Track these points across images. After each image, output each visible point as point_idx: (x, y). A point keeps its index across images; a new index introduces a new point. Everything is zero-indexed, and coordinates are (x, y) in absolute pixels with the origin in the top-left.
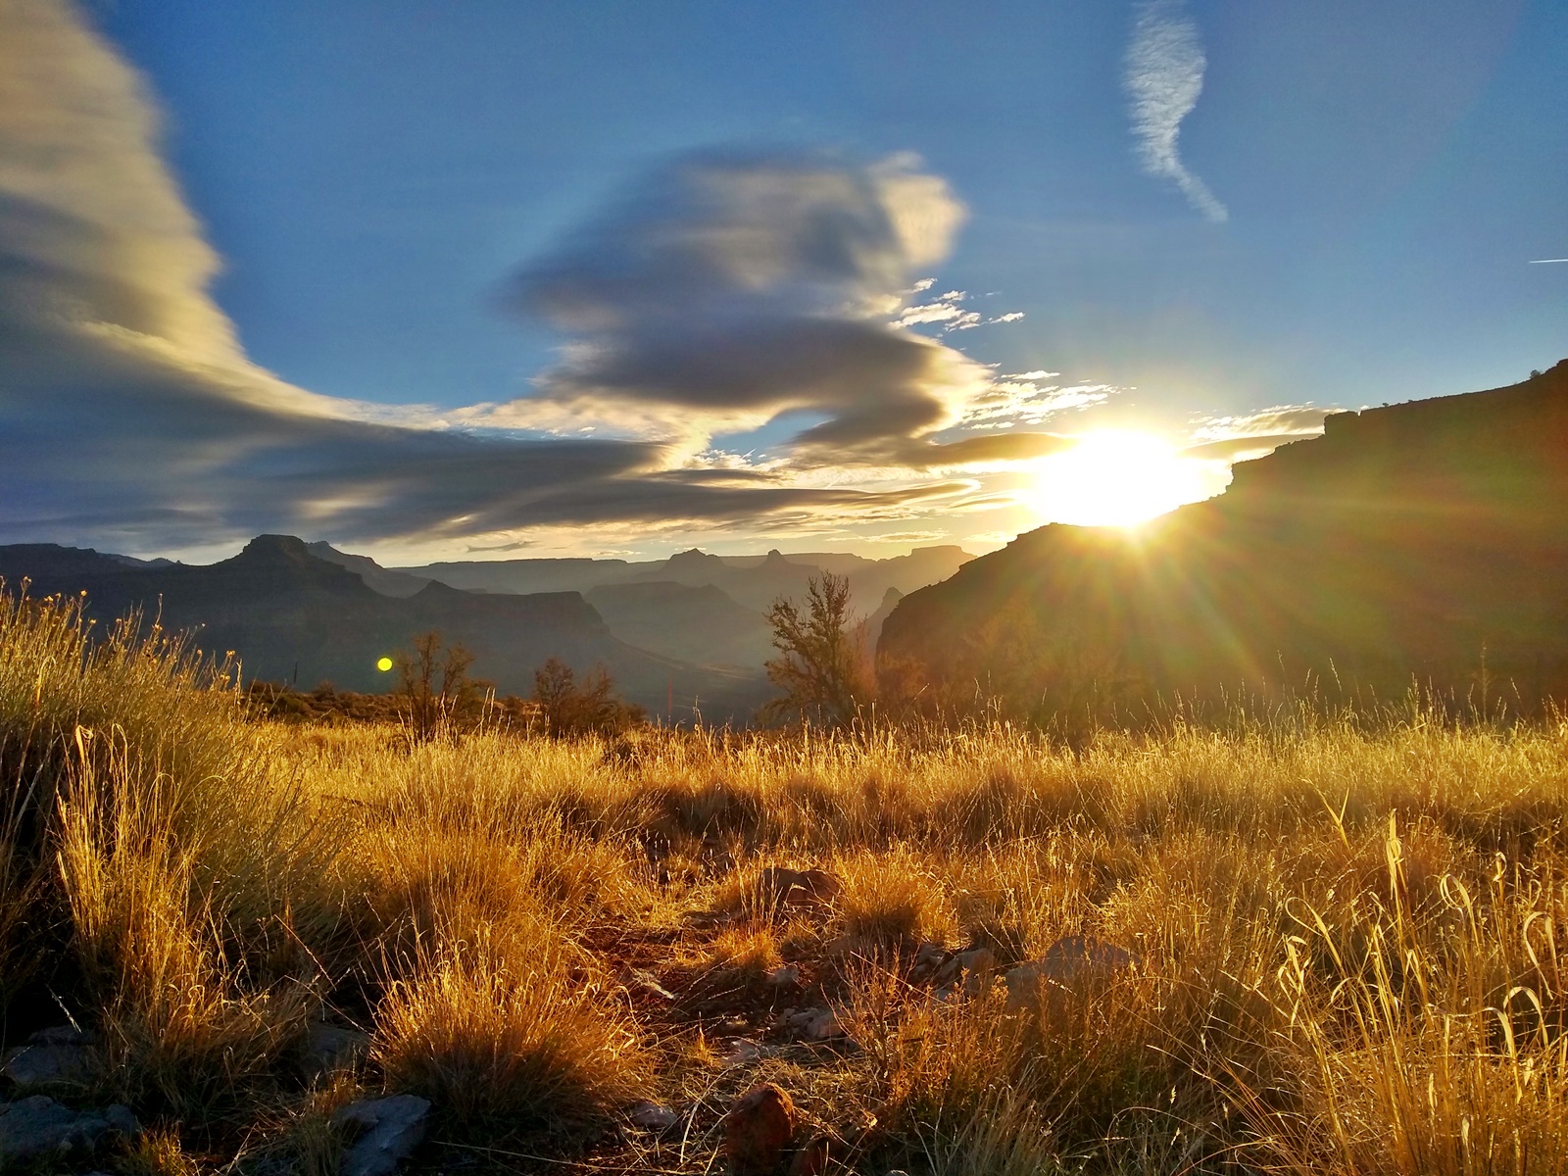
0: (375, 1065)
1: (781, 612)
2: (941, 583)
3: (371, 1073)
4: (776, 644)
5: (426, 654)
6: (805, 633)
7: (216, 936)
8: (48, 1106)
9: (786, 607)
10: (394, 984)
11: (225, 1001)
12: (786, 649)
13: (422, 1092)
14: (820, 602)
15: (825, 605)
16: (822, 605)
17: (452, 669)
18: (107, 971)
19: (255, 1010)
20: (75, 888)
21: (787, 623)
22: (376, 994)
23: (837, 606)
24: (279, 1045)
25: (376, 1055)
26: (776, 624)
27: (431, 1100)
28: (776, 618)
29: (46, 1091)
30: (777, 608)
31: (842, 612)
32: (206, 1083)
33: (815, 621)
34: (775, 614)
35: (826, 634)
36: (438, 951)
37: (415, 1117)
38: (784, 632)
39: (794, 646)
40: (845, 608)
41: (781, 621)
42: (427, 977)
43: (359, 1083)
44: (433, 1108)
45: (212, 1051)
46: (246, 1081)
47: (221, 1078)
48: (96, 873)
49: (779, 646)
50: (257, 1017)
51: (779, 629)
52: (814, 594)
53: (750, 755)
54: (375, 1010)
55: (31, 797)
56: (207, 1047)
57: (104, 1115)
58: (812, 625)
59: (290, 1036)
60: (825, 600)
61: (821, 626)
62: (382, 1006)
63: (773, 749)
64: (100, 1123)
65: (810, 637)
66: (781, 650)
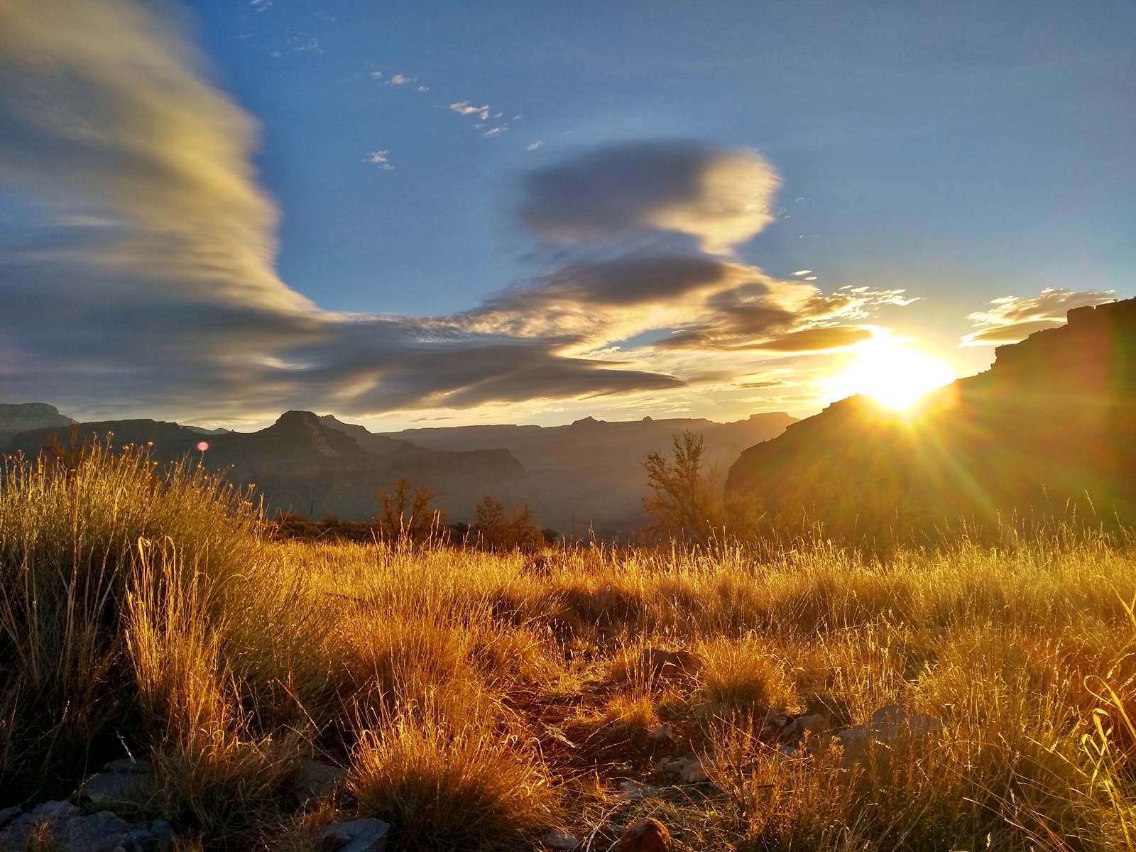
0: (350, 794)
1: (653, 461)
2: (772, 440)
3: (347, 802)
4: (650, 485)
5: (401, 493)
6: (671, 476)
7: (237, 694)
8: (112, 819)
9: (656, 457)
10: (364, 732)
11: (240, 743)
12: (657, 487)
13: (385, 817)
14: (682, 453)
15: (686, 455)
16: (683, 455)
17: (418, 504)
18: (160, 718)
19: (261, 749)
20: (138, 656)
21: (657, 469)
22: (350, 739)
23: (695, 455)
24: (279, 777)
25: (351, 786)
26: (649, 469)
27: (391, 824)
28: (649, 465)
29: (112, 808)
30: (650, 458)
31: (699, 460)
32: (225, 805)
33: (678, 467)
34: (649, 462)
35: (687, 477)
36: (396, 707)
37: (379, 836)
38: (655, 474)
39: (663, 486)
40: (701, 457)
41: (653, 467)
42: (388, 728)
43: (338, 807)
44: (392, 830)
45: (229, 781)
46: (256, 804)
47: (236, 801)
48: (154, 646)
49: (652, 486)
50: (262, 755)
51: (652, 473)
52: (677, 447)
53: (632, 565)
54: (350, 752)
55: (110, 591)
56: (226, 778)
57: (150, 827)
58: (677, 470)
59: (289, 770)
60: (685, 452)
61: (683, 471)
62: (355, 748)
63: (649, 561)
64: (146, 833)
65: (674, 479)
66: (653, 489)
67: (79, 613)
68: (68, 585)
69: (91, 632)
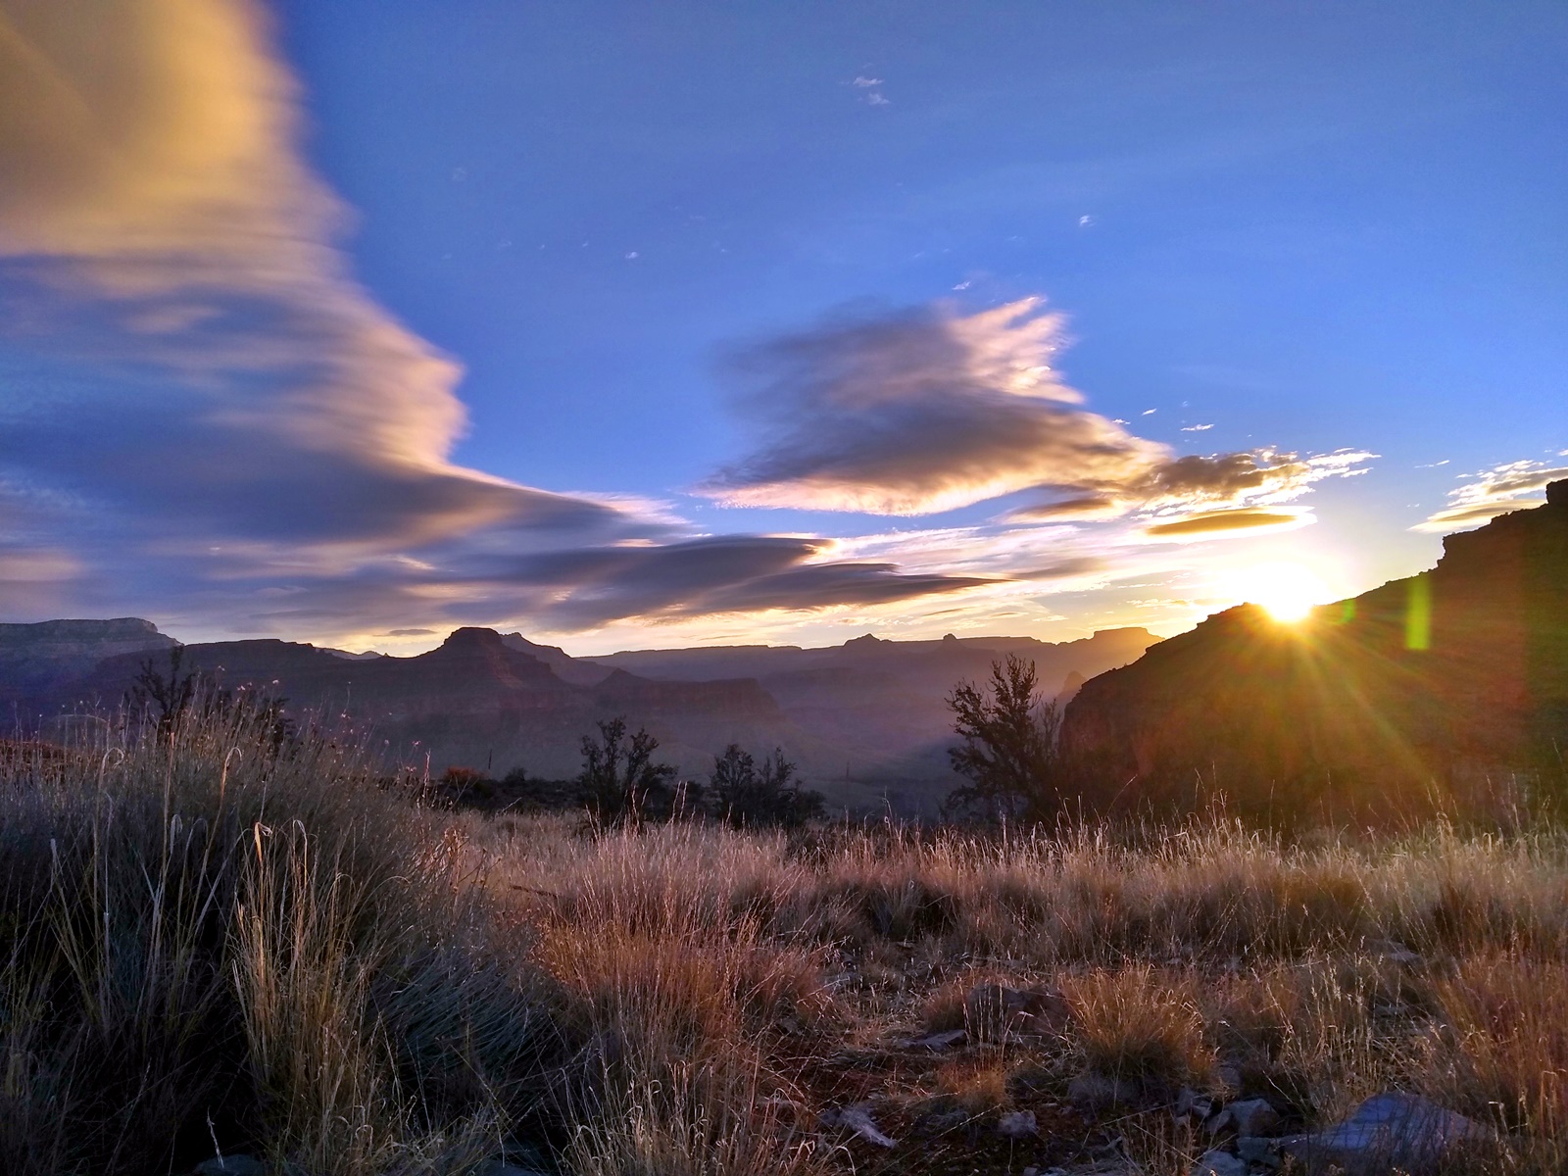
1: (964, 698)
2: (1126, 667)
4: (960, 731)
6: (990, 718)
9: (969, 691)
12: (970, 735)
14: (1006, 687)
16: (1007, 690)
18: (277, 1096)
20: (250, 999)
21: (970, 708)
23: (1023, 689)
26: (958, 710)
28: (959, 703)
30: (959, 693)
31: (1029, 697)
33: (1001, 706)
34: (958, 700)
35: (1012, 721)
38: (967, 717)
39: (978, 732)
40: (1032, 692)
41: (964, 707)
48: (273, 983)
49: (963, 732)
51: (962, 714)
52: (998, 678)
53: (942, 851)
55: (213, 898)
58: (998, 710)
60: (1010, 685)
61: (1006, 711)
63: (969, 845)
65: (994, 723)
66: (965, 737)
67: (168, 930)
68: (154, 890)
69: (184, 958)
